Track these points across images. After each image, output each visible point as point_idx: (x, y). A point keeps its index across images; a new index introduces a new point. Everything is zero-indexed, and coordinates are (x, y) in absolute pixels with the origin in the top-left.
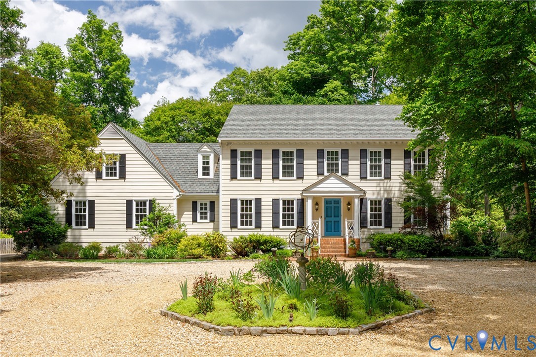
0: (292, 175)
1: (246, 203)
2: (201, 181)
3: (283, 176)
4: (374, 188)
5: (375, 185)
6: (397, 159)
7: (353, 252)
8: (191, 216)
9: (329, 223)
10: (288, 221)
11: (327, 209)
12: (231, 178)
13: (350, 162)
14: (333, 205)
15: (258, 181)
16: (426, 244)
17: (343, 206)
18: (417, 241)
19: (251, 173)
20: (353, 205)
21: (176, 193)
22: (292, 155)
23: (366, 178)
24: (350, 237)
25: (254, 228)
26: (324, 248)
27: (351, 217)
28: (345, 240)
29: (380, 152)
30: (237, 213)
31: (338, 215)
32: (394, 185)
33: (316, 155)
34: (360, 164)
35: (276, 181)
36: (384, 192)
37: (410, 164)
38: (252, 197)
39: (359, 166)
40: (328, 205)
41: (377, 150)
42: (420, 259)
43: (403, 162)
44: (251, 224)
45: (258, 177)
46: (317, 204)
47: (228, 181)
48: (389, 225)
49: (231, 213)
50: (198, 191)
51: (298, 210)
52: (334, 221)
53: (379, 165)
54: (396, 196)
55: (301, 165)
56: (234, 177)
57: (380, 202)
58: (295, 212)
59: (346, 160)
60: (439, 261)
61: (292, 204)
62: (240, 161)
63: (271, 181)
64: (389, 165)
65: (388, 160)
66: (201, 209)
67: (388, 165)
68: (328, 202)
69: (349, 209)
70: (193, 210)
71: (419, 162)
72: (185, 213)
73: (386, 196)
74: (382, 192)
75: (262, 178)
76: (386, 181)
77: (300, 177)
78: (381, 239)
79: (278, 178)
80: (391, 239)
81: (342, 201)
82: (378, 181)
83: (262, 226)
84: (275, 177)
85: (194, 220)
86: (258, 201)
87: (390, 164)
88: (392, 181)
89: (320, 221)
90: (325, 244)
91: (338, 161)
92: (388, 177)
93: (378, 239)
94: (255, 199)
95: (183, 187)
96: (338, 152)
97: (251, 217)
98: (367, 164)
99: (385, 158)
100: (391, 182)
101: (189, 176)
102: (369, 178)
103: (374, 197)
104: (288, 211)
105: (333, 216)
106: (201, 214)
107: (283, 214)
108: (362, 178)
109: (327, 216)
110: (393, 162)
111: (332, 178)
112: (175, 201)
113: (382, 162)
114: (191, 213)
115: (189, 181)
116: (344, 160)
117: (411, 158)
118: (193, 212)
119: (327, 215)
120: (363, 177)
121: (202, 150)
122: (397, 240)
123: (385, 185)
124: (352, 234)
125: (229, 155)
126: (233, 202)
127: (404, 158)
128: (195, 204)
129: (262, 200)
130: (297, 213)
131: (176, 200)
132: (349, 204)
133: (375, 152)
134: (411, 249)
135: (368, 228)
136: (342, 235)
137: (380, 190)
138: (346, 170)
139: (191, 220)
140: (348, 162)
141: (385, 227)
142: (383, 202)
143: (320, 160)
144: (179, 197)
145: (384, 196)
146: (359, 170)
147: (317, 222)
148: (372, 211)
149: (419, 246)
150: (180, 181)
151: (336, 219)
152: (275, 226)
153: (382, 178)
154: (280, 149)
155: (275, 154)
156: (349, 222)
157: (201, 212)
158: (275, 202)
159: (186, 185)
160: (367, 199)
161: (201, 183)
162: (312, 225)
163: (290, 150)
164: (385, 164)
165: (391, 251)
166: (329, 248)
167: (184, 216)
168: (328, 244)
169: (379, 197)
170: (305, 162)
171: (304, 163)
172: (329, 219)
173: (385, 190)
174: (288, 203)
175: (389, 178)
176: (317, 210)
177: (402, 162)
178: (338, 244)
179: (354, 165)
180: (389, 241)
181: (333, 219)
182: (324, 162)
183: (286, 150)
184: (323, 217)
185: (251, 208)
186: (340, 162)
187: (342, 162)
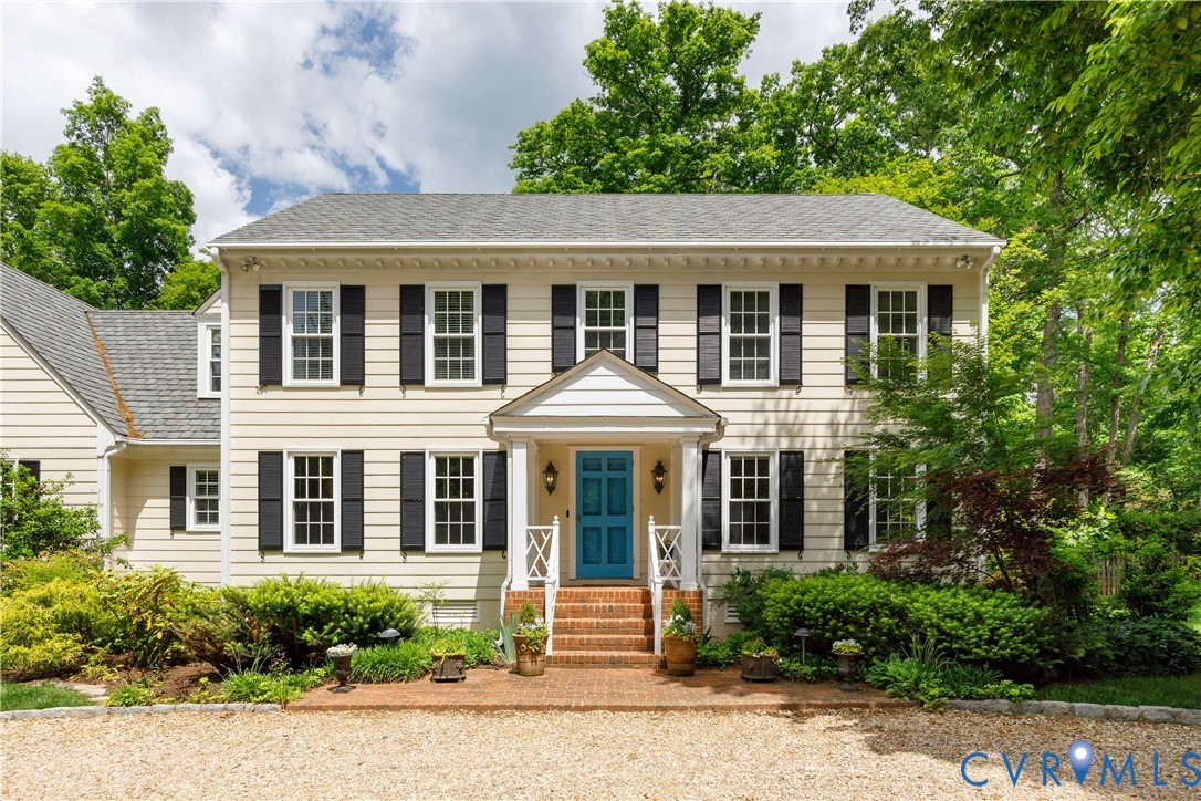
0: (469, 374)
1: (313, 466)
2: (205, 404)
3: (437, 377)
4: (747, 417)
5: (749, 405)
6: (824, 315)
7: (683, 652)
8: (167, 513)
9: (593, 536)
10: (454, 527)
11: (584, 484)
12: (260, 383)
13: (662, 329)
14: (604, 474)
15: (353, 393)
16: (1019, 631)
17: (640, 477)
18: (979, 618)
19: (328, 366)
20: (672, 473)
21: (104, 438)
22: (468, 306)
23: (718, 382)
24: (667, 586)
25: (339, 550)
26: (570, 629)
27: (668, 513)
28: (647, 597)
29: (764, 296)
30: (281, 500)
31: (621, 507)
32: (815, 405)
33: (548, 305)
34: (699, 334)
35: (412, 393)
36: (780, 430)
37: (866, 335)
38: (334, 447)
39: (693, 342)
40: (588, 474)
41: (755, 286)
42: (1003, 704)
43: (843, 327)
44: (329, 539)
45: (354, 376)
46: (550, 469)
47: (253, 393)
48: (793, 539)
49: (261, 500)
50: (184, 435)
51: (489, 491)
52: (610, 529)
53: (759, 340)
54: (820, 443)
55: (496, 338)
56: (270, 375)
57: (764, 465)
58: (478, 498)
59: (650, 321)
60: (1108, 717)
61: (469, 469)
62: (291, 326)
63: (398, 393)
64: (796, 338)
65: (791, 322)
66: (201, 490)
67: (792, 337)
68: (588, 463)
69: (659, 487)
70: (171, 494)
71: (897, 329)
72: (150, 502)
73: (784, 444)
74: (772, 430)
75: (367, 384)
76: (785, 393)
77: (496, 376)
78: (799, 603)
79: (421, 382)
80: (845, 605)
81: (636, 459)
82: (760, 394)
83: (367, 544)
84: (411, 376)
85: (178, 524)
86: (353, 460)
87: (799, 334)
88: (804, 392)
89: (556, 529)
90: (575, 612)
91: (623, 325)
92: (791, 380)
93: (785, 602)
94: (343, 453)
95: (144, 422)
96: (622, 293)
97: (329, 515)
98: (719, 334)
99: (781, 314)
100: (801, 395)
101: (175, 393)
102: (726, 381)
103: (748, 446)
104: (455, 494)
105: (605, 509)
106: (200, 504)
107: (437, 504)
108: (702, 383)
109: (585, 510)
110: (808, 328)
111: (601, 370)
112: (105, 465)
113: (771, 327)
114: (167, 502)
115: (170, 404)
116: (644, 321)
117: (869, 314)
118: (172, 499)
119: (585, 505)
120: (708, 381)
121: (211, 311)
122: (874, 610)
123: (783, 405)
124: (674, 574)
125: (255, 305)
126: (269, 463)
127: (847, 314)
128: (178, 475)
129: (367, 456)
130: (485, 501)
131: (106, 460)
132: (660, 469)
133: (750, 295)
134: (950, 653)
135: (724, 550)
136: (636, 574)
137: (766, 424)
138: (651, 354)
139: (167, 523)
140: (656, 328)
141: (782, 548)
142: (774, 466)
143: (564, 321)
144: (115, 451)
145: (778, 443)
146: (693, 355)
147: (546, 532)
148: (735, 492)
149: (991, 642)
150: (142, 404)
151: (617, 521)
152: (412, 543)
153: (773, 380)
154: (427, 285)
155: (411, 299)
156: (661, 532)
157: (198, 501)
158: (411, 463)
159: (155, 416)
160: (719, 453)
161: (201, 410)
162: (529, 540)
163: (460, 286)
164: (782, 334)
165: (856, 658)
166: (589, 629)
167: (144, 513)
168: (585, 612)
169: (762, 448)
170: (511, 330)
171: (508, 334)
172: (590, 521)
173: (781, 424)
174: (455, 468)
175: (796, 383)
176: (551, 489)
177: (840, 329)
178: (622, 613)
179: (677, 337)
180: (836, 613)
181: (604, 521)
182: (573, 328)
183: (448, 286)
184: (573, 514)
185: (328, 485)
186: (629, 328)
187: (636, 327)
